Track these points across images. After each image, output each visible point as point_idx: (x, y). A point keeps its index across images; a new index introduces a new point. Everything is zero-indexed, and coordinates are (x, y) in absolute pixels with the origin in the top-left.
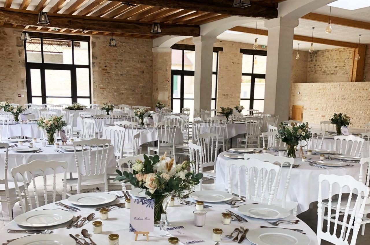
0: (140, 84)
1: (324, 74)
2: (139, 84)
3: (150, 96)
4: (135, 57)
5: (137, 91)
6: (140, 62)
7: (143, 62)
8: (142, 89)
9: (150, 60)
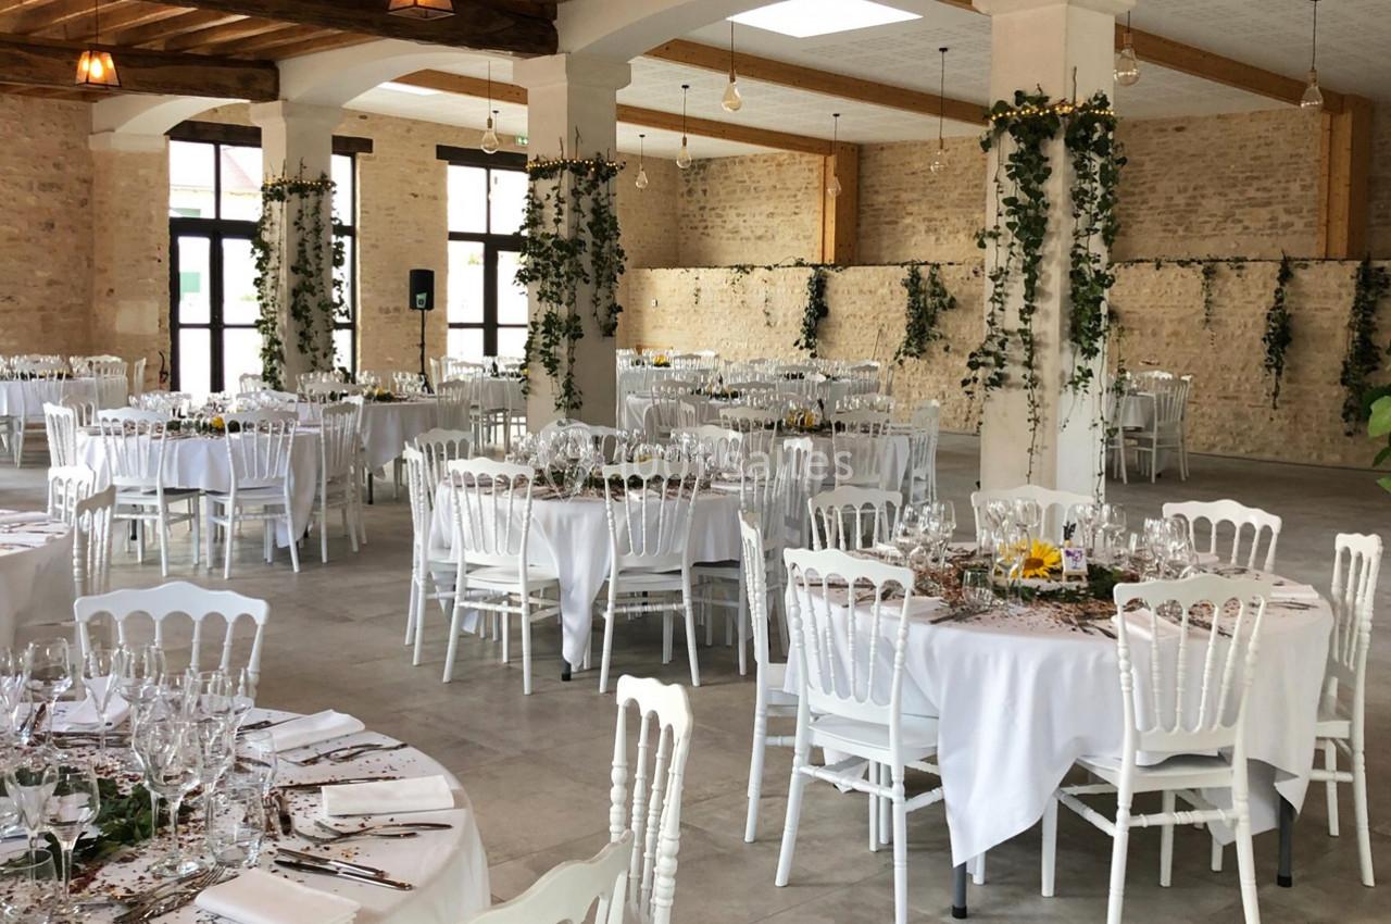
0: (39, 274)
1: (734, 239)
2: (32, 271)
3: (81, 320)
4: (15, 170)
5: (23, 299)
6: (35, 186)
7: (52, 185)
8: (47, 292)
9: (78, 179)
